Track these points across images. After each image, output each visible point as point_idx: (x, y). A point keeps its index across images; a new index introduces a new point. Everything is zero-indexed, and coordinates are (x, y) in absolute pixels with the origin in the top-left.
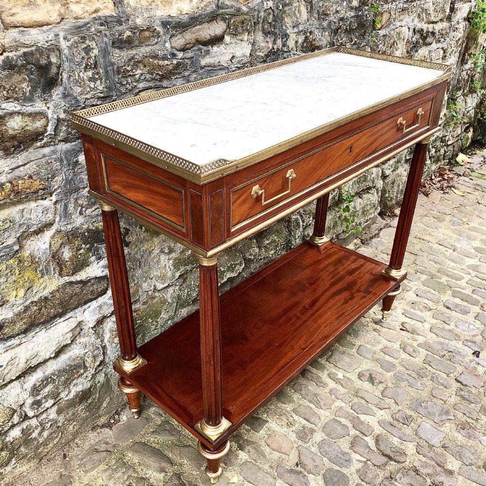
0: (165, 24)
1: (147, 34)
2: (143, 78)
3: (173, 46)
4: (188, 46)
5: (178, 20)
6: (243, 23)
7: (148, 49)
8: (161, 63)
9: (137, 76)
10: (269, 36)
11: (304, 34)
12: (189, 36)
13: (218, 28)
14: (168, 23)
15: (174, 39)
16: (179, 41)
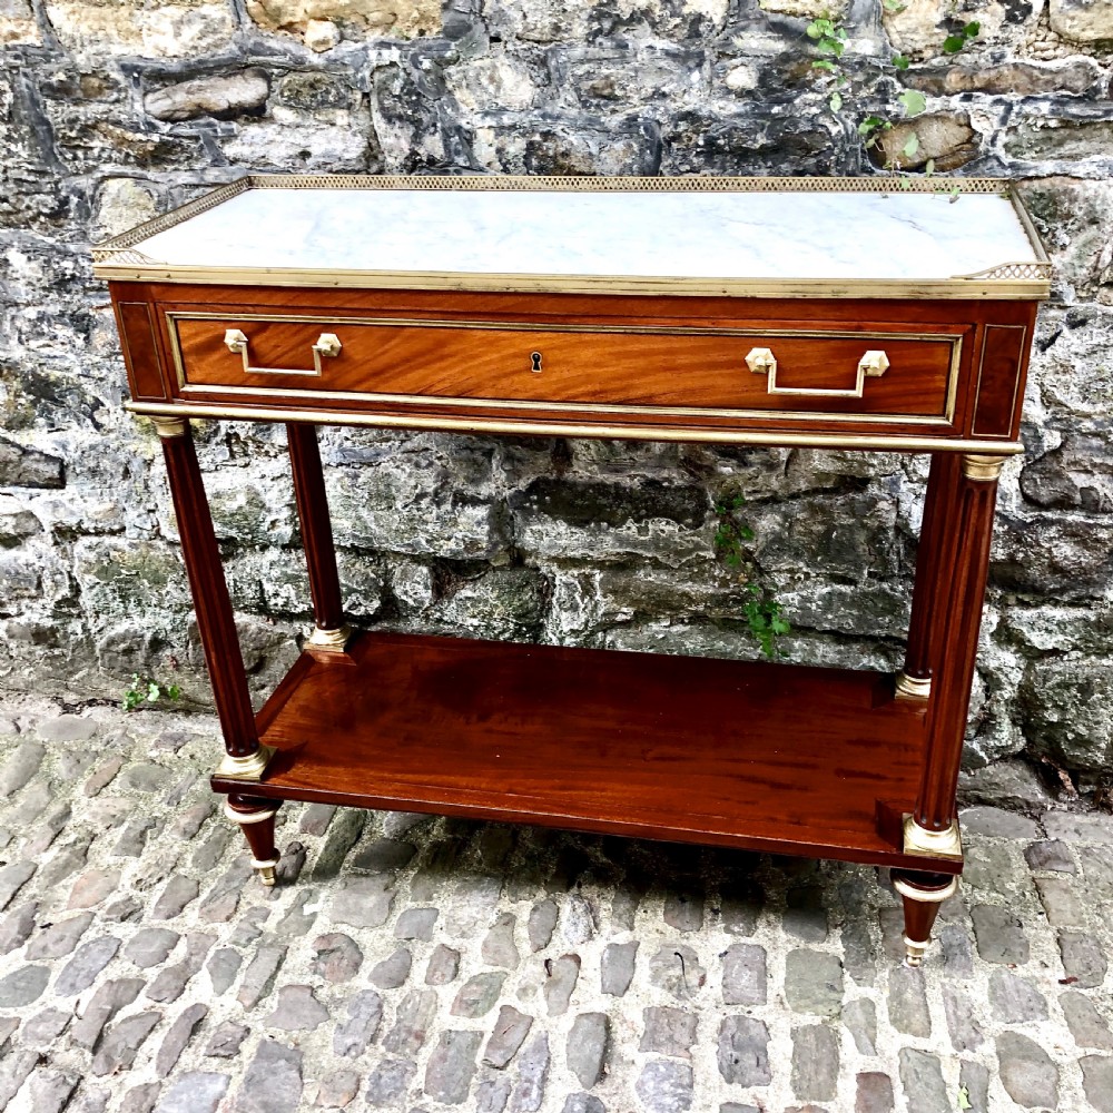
0: (127, 69)
1: (95, 82)
2: (105, 155)
3: (148, 108)
4: (178, 115)
5: (159, 66)
6: (312, 86)
7: (103, 107)
8: (130, 135)
9: (96, 152)
10: (398, 124)
11: (523, 135)
12: (181, 97)
13: (246, 90)
14: (135, 68)
15: (150, 97)
16: (159, 103)
